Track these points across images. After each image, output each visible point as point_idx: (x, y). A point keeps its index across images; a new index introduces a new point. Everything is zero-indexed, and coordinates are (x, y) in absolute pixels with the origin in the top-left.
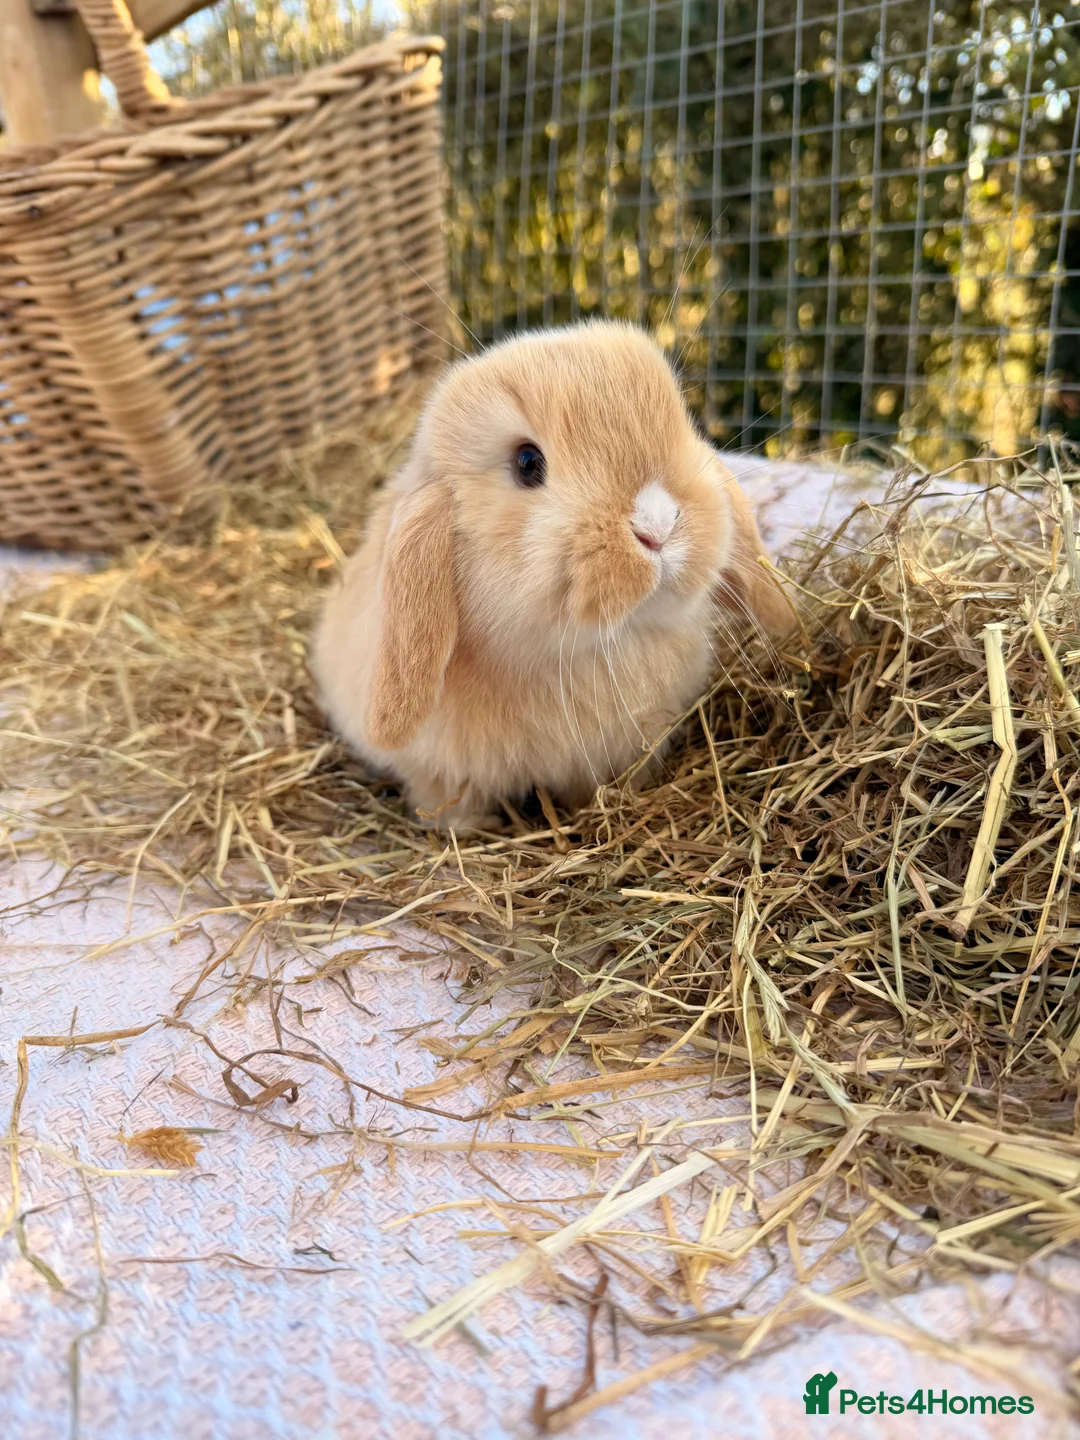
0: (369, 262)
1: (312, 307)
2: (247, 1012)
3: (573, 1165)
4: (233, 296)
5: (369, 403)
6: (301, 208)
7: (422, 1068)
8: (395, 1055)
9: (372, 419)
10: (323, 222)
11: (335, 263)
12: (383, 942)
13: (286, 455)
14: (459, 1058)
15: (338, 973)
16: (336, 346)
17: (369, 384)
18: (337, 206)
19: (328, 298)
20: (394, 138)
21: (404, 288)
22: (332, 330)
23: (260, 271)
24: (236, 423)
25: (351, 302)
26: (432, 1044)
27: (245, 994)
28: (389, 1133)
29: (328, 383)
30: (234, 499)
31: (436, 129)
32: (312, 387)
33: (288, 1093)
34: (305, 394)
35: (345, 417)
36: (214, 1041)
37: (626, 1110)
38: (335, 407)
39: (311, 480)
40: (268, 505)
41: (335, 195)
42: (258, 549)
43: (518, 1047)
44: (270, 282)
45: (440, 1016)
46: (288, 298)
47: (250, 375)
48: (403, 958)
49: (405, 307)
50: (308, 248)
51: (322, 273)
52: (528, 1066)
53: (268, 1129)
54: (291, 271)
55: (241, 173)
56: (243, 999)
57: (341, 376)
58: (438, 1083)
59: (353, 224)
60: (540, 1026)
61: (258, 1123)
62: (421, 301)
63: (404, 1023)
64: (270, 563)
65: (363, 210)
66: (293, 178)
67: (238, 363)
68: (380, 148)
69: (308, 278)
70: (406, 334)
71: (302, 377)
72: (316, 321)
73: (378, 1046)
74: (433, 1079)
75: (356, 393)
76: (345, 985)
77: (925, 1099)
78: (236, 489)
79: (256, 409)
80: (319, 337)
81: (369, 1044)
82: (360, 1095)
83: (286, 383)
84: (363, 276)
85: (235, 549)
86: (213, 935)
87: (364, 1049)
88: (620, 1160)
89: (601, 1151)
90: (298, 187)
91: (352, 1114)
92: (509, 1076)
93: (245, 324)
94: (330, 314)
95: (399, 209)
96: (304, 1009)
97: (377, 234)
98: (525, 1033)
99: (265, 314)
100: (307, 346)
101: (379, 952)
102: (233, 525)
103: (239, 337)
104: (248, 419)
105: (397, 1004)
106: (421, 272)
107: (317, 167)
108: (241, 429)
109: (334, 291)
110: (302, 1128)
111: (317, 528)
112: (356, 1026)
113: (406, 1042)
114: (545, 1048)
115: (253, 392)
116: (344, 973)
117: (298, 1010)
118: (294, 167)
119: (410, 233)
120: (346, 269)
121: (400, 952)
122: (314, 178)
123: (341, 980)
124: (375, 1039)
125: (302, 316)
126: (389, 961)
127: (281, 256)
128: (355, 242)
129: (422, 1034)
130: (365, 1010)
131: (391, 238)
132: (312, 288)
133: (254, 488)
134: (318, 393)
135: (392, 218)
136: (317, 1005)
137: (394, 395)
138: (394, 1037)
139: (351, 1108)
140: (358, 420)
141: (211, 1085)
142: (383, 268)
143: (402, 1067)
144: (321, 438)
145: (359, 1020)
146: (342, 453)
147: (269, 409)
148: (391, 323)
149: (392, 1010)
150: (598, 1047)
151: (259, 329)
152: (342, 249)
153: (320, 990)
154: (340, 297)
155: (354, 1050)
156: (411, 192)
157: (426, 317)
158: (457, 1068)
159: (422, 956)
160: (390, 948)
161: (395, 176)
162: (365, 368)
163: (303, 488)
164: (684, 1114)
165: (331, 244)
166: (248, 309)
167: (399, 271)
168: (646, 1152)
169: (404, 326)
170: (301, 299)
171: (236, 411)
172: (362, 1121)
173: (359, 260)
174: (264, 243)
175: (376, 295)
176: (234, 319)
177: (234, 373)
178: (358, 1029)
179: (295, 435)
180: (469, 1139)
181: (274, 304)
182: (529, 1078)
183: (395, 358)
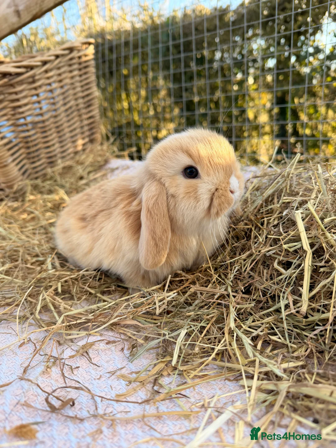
0: (74, 108)
1: (56, 122)
2: (52, 371)
3: (183, 418)
4: (29, 119)
5: (76, 153)
6: (51, 91)
7: (121, 387)
8: (110, 382)
9: (77, 158)
10: (58, 95)
11: (63, 109)
12: (99, 338)
13: (49, 170)
14: (134, 381)
15: (84, 352)
16: (64, 135)
17: (76, 147)
18: (63, 90)
19: (61, 120)
20: (80, 70)
21: (85, 117)
22: (63, 130)
23: (38, 111)
24: (32, 160)
25: (69, 121)
26: (123, 376)
27: (50, 364)
28: (111, 414)
29: (62, 147)
30: (32, 186)
31: (93, 67)
32: (57, 148)
33: (71, 403)
34: (54, 150)
35: (68, 157)
36: (40, 384)
37: (198, 393)
38: (65, 154)
39: (58, 178)
40: (44, 187)
41: (62, 87)
42: (41, 202)
43: (156, 374)
44: (41, 115)
45: (124, 365)
46: (48, 120)
47: (36, 145)
48: (107, 343)
49: (86, 122)
50: (54, 104)
51: (59, 112)
52: (160, 382)
53: (64, 418)
54: (48, 111)
55: (31, 80)
56: (49, 366)
57: (66, 145)
58: (127, 391)
59: (68, 96)
60: (162, 365)
61: (60, 416)
62: (91, 120)
63: (111, 369)
64: (45, 206)
65: (71, 92)
66: (48, 81)
67: (31, 141)
68: (76, 73)
69: (54, 113)
70: (87, 131)
71: (53, 145)
72: (57, 127)
73: (102, 379)
74: (125, 391)
75: (71, 150)
76: (87, 356)
77: (303, 377)
78: (32, 182)
79: (38, 156)
80: (58, 132)
81: (99, 379)
82: (98, 400)
83: (48, 147)
84: (72, 113)
85: (33, 202)
86: (35, 342)
87: (97, 381)
88: (200, 414)
89: (192, 411)
90: (50, 84)
91: (97, 409)
92: (153, 387)
93: (33, 128)
94: (62, 125)
95: (83, 91)
96: (73, 367)
97: (76, 99)
98: (157, 368)
99: (40, 125)
100: (55, 135)
101: (98, 342)
102: (32, 194)
103: (32, 132)
104: (36, 159)
105: (108, 362)
106: (90, 112)
107: (55, 78)
108: (33, 163)
109: (63, 118)
110: (78, 416)
111: (62, 193)
112: (93, 372)
113: (113, 376)
114: (165, 373)
115: (37, 150)
116: (87, 352)
117: (71, 368)
118: (48, 78)
119: (86, 99)
120: (66, 110)
121: (106, 341)
122: (54, 82)
123: (85, 354)
124: (101, 377)
125: (52, 126)
126: (102, 346)
127: (45, 106)
128: (69, 102)
129: (118, 373)
130: (96, 365)
131: (81, 101)
132: (56, 117)
133: (39, 181)
134: (59, 150)
135: (81, 94)
136: (78, 366)
137: (84, 150)
138: (108, 375)
139: (96, 406)
140: (72, 158)
141: (39, 402)
142: (79, 110)
143: (113, 387)
144: (60, 164)
145: (93, 369)
146: (68, 169)
147: (42, 156)
148: (82, 127)
149: (106, 364)
150: (185, 371)
151: (38, 130)
152: (65, 104)
153: (78, 359)
154: (65, 119)
155: (94, 382)
156: (86, 86)
157: (93, 125)
158: (134, 385)
159: (114, 342)
160: (103, 340)
161: (81, 81)
162: (74, 142)
163: (55, 181)
164: (219, 392)
165: (61, 103)
166: (35, 123)
167: (84, 111)
168: (209, 410)
169: (86, 128)
170: (52, 120)
171: (31, 157)
172: (101, 411)
173: (70, 108)
174: (39, 102)
175: (76, 119)
176: (30, 127)
177: (30, 144)
178: (94, 372)
179: (52, 163)
180: (142, 413)
181: (43, 122)
182: (161, 386)
183: (83, 139)
